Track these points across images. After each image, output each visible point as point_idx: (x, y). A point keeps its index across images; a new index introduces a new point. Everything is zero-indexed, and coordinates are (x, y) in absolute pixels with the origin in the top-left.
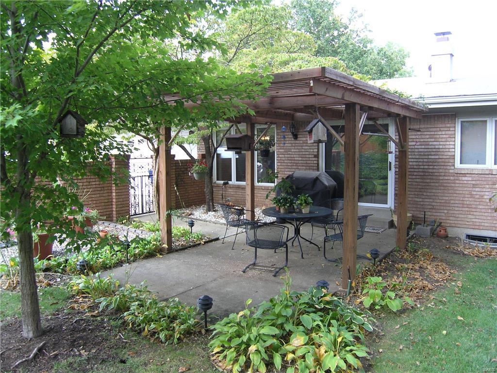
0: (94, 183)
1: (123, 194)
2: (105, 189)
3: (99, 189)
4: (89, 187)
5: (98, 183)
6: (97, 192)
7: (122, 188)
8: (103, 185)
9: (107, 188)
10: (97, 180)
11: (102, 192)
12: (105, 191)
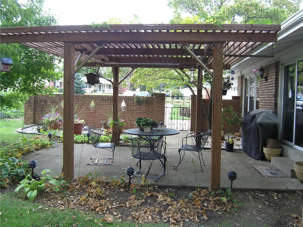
0: (143, 108)
1: (158, 116)
2: (150, 112)
3: (146, 112)
4: (140, 110)
5: (145, 108)
6: (144, 113)
7: (159, 112)
8: (148, 110)
9: (151, 112)
10: (145, 106)
11: (147, 114)
12: (150, 114)
